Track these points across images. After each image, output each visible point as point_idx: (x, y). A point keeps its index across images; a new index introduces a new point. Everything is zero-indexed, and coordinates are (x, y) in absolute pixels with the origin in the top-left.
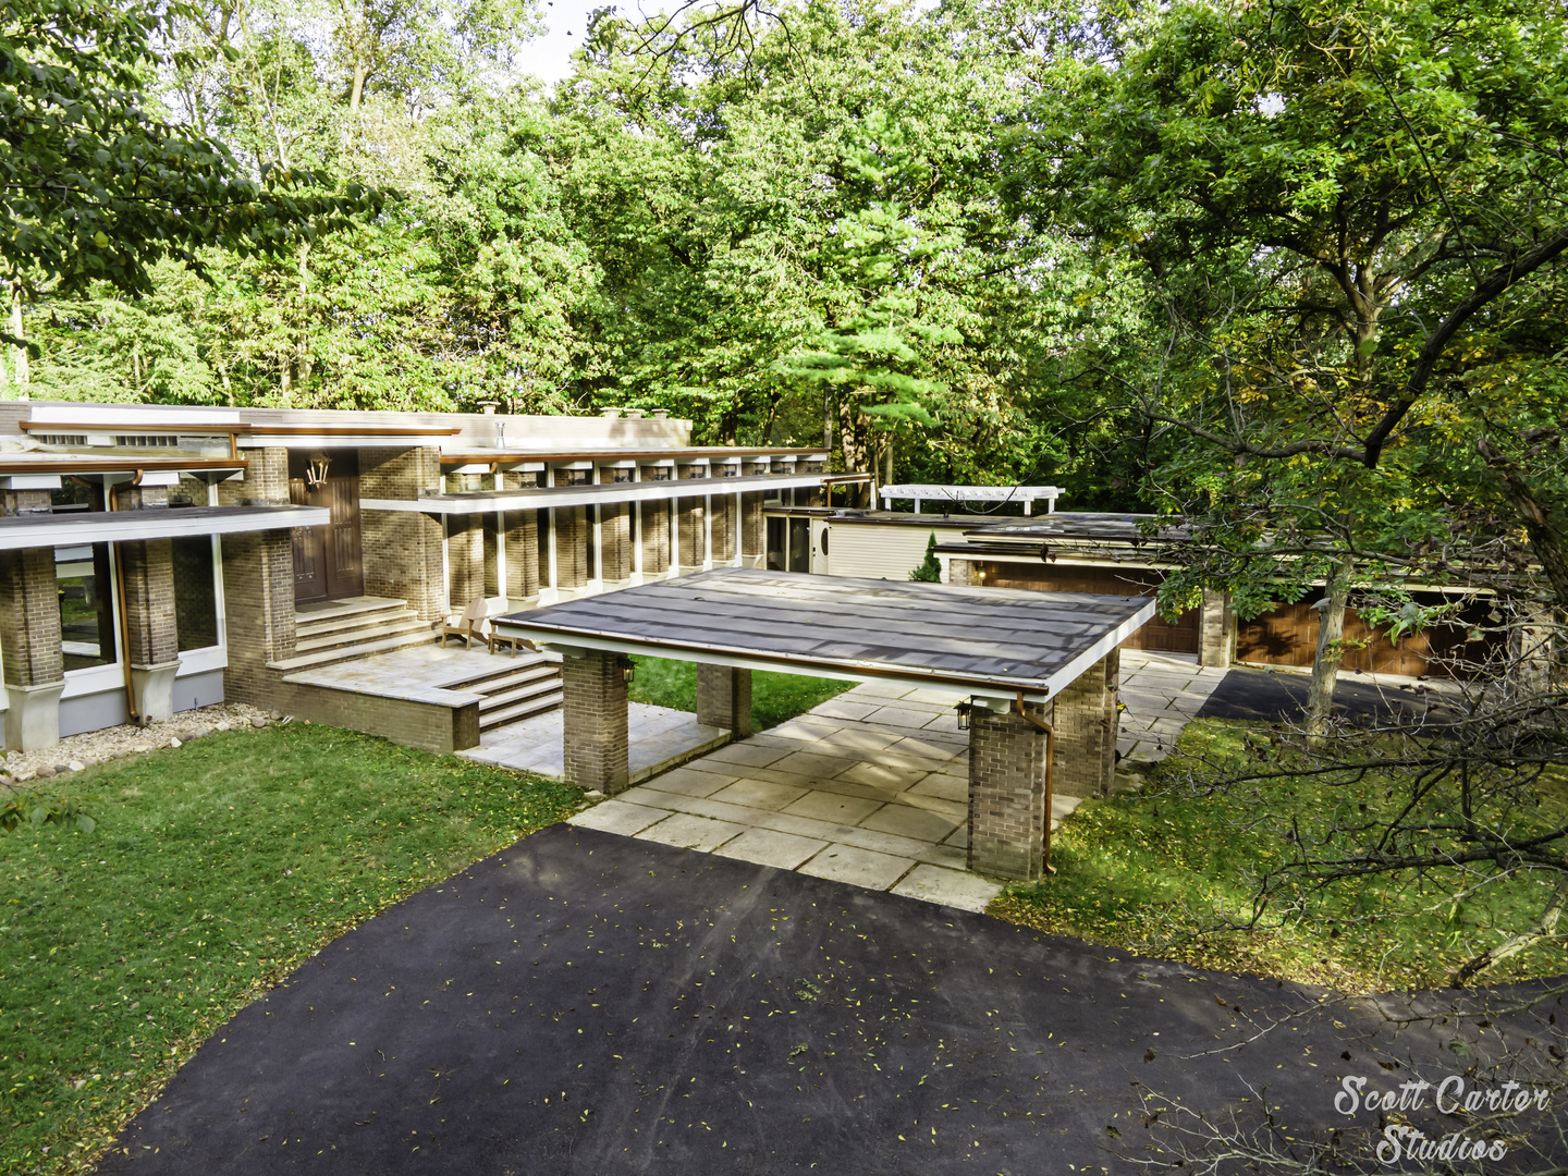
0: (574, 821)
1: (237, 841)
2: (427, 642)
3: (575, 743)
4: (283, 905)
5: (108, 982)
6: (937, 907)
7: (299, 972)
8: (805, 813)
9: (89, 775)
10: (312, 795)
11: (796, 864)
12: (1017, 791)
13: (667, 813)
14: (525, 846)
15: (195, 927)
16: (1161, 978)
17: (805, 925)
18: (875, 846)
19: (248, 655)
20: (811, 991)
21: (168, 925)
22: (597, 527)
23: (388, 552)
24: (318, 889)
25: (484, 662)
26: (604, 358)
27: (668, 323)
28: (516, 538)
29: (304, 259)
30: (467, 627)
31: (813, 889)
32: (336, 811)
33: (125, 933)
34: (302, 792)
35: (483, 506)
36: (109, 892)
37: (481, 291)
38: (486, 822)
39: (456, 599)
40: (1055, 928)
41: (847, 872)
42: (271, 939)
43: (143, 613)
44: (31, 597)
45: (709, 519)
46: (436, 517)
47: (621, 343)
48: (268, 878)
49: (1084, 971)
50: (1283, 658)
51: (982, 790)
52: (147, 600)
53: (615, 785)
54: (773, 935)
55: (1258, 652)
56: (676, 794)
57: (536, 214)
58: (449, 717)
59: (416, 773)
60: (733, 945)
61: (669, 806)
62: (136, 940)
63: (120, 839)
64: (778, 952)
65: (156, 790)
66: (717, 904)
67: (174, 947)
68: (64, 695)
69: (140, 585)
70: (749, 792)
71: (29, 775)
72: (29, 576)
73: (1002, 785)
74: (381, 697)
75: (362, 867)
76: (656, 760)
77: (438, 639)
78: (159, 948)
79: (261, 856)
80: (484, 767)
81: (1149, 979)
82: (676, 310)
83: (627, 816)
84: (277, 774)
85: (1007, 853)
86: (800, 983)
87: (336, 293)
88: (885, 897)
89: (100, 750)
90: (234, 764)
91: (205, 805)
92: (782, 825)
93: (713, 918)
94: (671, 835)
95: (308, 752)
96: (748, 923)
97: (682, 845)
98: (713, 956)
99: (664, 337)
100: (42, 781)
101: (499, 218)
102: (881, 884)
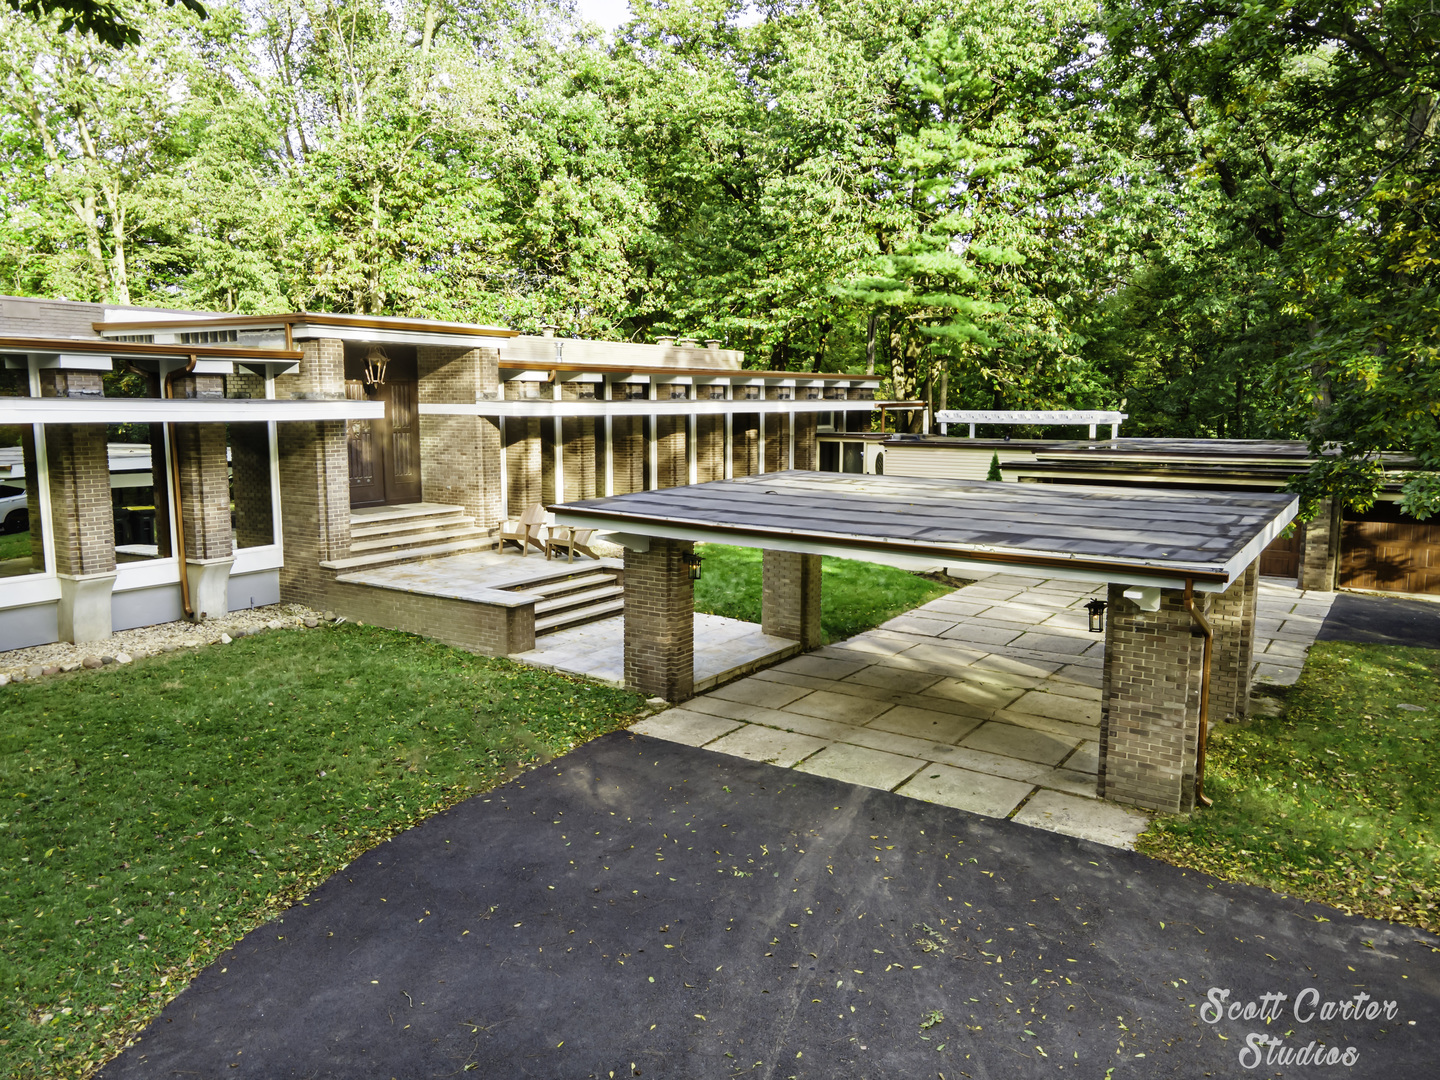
0: (637, 728)
1: (272, 738)
2: (484, 548)
3: (636, 645)
4: (313, 810)
5: (103, 892)
6: (1074, 841)
7: (323, 889)
8: (894, 728)
9: (135, 666)
10: (356, 694)
11: (893, 784)
12: (1167, 705)
13: (737, 725)
14: (583, 754)
15: (212, 831)
16: (1392, 947)
17: (915, 856)
18: (981, 767)
19: (303, 554)
20: (935, 940)
21: (183, 827)
22: (654, 445)
23: (445, 457)
24: (352, 793)
25: (541, 567)
26: (658, 293)
27: (722, 258)
28: (574, 451)
29: (377, 197)
30: (524, 533)
31: (917, 814)
32: (379, 711)
33: (133, 834)
34: (346, 690)
35: (541, 410)
36: (125, 787)
37: (542, 225)
38: (540, 727)
39: (513, 510)
40: (1232, 874)
41: (954, 795)
42: (295, 848)
43: (197, 506)
44: (82, 482)
45: (762, 443)
46: (494, 420)
47: (675, 279)
48: (300, 779)
49: (1288, 933)
50: (1395, 584)
51: (1119, 703)
52: (201, 493)
53: (680, 691)
54: (878, 866)
55: (1364, 577)
56: (746, 704)
57: (596, 150)
58: (503, 618)
59: (468, 675)
60: (830, 878)
61: (739, 716)
62: (143, 843)
63: (150, 731)
64: (886, 888)
65: (197, 684)
66: (805, 826)
67: (185, 853)
68: (117, 587)
69: (194, 476)
70: (825, 705)
71: (75, 665)
72: (80, 460)
73: (1146, 698)
74: (434, 597)
75: (402, 771)
76: (720, 668)
77: (494, 546)
78: (168, 853)
79: (295, 754)
80: (539, 670)
81: (1379, 947)
82: (729, 245)
83: (694, 725)
84: (323, 672)
85: (1151, 779)
86: (920, 929)
87: (404, 229)
88: (1005, 825)
89: (151, 644)
90: (280, 661)
91: (244, 700)
92: (868, 740)
93: (803, 843)
94: (744, 747)
95: (357, 651)
96: (844, 851)
97: (758, 758)
98: (809, 890)
99: (719, 271)
100: (89, 672)
101: (559, 154)
102: (999, 811)
